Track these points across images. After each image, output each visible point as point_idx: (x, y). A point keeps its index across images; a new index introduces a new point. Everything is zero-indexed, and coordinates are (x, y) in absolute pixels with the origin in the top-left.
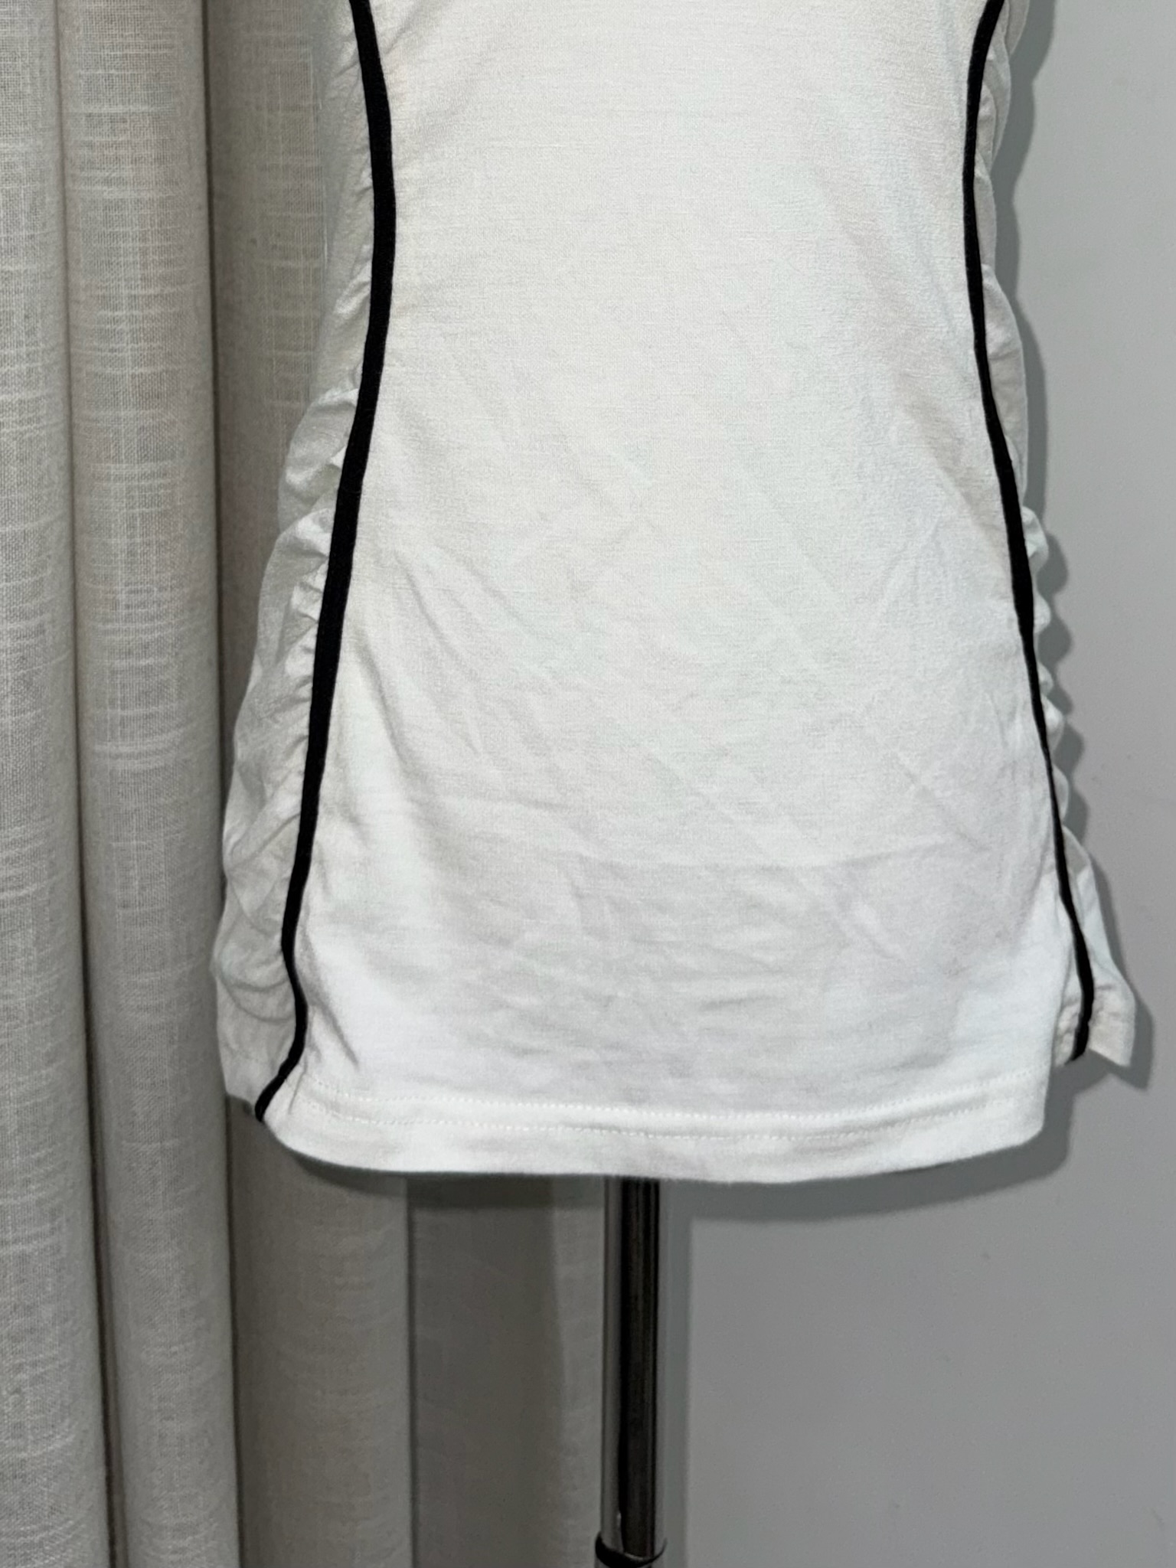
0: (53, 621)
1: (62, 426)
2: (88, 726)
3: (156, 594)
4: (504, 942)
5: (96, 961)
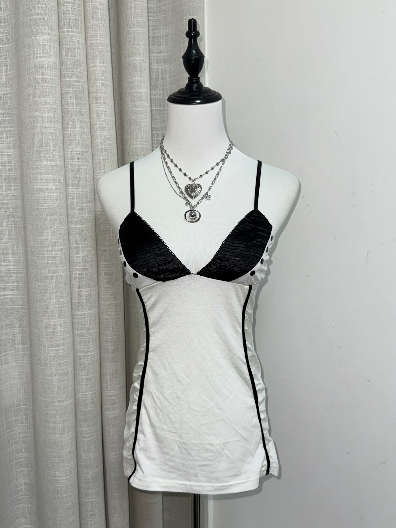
0: (97, 391)
1: (98, 358)
2: (103, 409)
3: (115, 386)
4: (167, 454)
5: (105, 449)
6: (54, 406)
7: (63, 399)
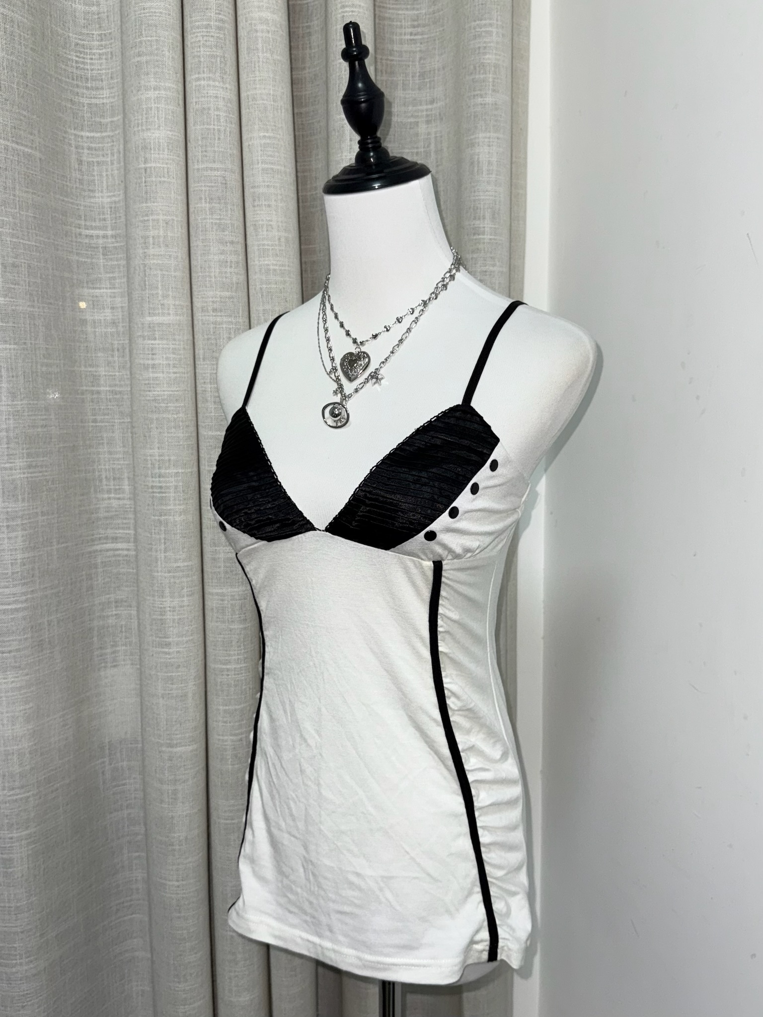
6: (160, 752)
7: (175, 742)
